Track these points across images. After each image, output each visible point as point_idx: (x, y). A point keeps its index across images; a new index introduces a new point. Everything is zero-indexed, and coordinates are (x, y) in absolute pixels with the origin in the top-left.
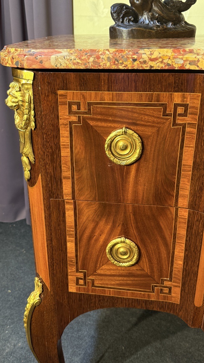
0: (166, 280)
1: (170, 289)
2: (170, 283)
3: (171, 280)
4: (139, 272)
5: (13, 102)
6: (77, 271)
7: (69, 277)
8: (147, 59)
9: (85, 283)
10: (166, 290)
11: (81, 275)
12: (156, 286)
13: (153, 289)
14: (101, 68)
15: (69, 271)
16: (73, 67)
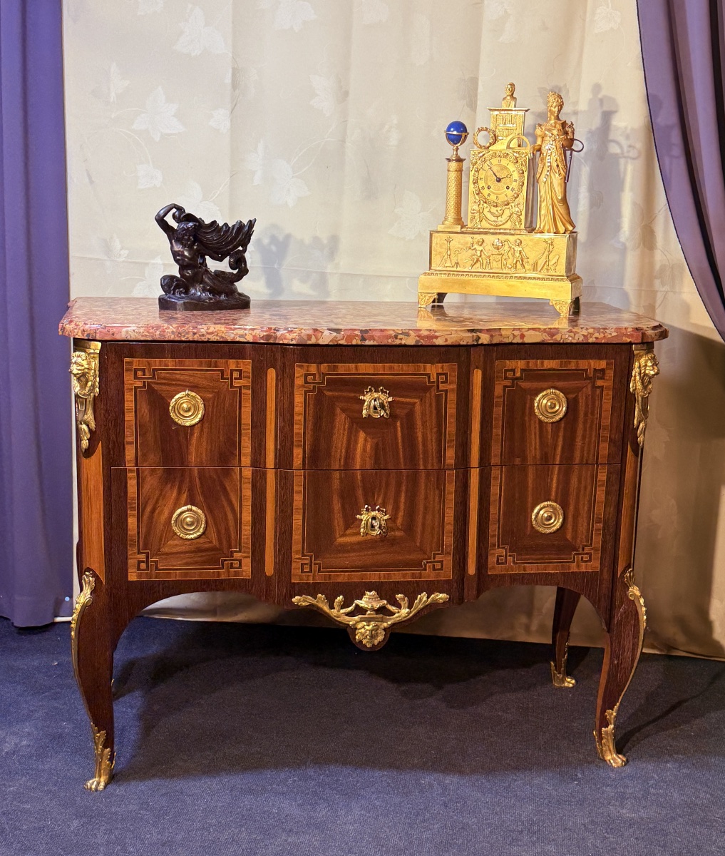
0: (236, 552)
1: (240, 561)
2: (240, 554)
3: (240, 551)
4: (207, 546)
5: (79, 370)
6: (139, 553)
7: (129, 561)
8: (205, 333)
9: (147, 566)
10: (236, 564)
11: (143, 557)
12: (225, 560)
13: (223, 565)
14: (166, 339)
15: (129, 553)
16: (142, 339)
